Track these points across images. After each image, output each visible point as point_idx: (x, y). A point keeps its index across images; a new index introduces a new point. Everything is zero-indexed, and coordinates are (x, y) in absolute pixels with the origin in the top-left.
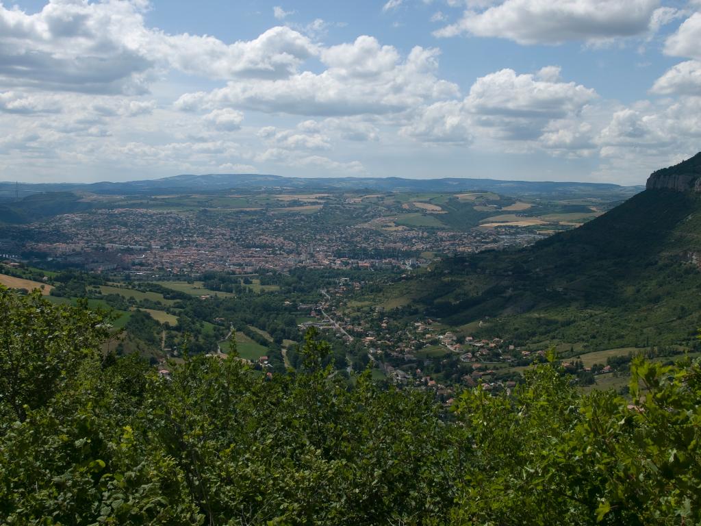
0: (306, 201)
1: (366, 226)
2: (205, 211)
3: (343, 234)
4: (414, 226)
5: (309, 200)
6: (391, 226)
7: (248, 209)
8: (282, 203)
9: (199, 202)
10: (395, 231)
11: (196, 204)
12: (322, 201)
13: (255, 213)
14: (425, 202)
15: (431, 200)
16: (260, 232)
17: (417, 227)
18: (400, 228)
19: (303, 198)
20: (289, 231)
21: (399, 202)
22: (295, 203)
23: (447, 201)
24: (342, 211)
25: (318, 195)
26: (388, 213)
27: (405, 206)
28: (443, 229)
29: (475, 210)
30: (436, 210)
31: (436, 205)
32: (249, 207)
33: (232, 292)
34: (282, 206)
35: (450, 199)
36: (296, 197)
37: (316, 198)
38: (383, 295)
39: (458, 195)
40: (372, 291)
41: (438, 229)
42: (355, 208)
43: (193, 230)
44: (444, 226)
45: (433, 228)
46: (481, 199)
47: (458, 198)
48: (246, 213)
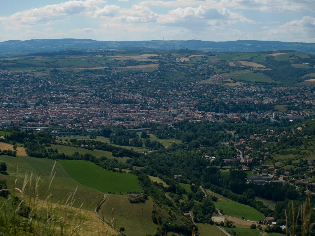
0: (141, 60)
1: (209, 81)
2: (56, 71)
3: (192, 89)
4: (250, 82)
5: (143, 60)
6: (230, 82)
7: (93, 69)
8: (118, 63)
9: (46, 63)
10: (236, 86)
11: (44, 64)
12: (156, 61)
13: (100, 72)
14: (247, 60)
15: (251, 58)
16: (117, 89)
17: (253, 83)
18: (238, 83)
19: (137, 58)
20: (142, 87)
21: (224, 61)
22: (131, 63)
23: (265, 60)
24: (178, 69)
25: (150, 55)
26: (221, 70)
27: (231, 64)
28: (276, 84)
29: (294, 68)
30: (262, 68)
31: (259, 63)
32: (92, 67)
33: (141, 146)
34: (121, 65)
35: (267, 58)
36: (130, 57)
37: (148, 58)
38: (306, 147)
39: (272, 55)
40: (292, 144)
41: (271, 84)
42: (188, 66)
43: (54, 87)
44: (274, 82)
45: (267, 84)
46: (293, 58)
47: (273, 57)
48: (93, 71)
